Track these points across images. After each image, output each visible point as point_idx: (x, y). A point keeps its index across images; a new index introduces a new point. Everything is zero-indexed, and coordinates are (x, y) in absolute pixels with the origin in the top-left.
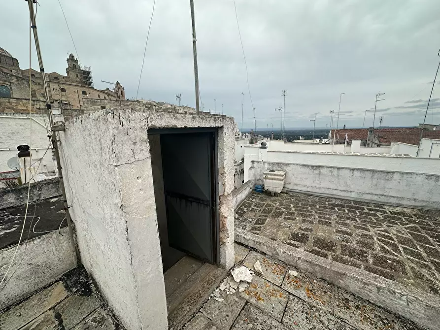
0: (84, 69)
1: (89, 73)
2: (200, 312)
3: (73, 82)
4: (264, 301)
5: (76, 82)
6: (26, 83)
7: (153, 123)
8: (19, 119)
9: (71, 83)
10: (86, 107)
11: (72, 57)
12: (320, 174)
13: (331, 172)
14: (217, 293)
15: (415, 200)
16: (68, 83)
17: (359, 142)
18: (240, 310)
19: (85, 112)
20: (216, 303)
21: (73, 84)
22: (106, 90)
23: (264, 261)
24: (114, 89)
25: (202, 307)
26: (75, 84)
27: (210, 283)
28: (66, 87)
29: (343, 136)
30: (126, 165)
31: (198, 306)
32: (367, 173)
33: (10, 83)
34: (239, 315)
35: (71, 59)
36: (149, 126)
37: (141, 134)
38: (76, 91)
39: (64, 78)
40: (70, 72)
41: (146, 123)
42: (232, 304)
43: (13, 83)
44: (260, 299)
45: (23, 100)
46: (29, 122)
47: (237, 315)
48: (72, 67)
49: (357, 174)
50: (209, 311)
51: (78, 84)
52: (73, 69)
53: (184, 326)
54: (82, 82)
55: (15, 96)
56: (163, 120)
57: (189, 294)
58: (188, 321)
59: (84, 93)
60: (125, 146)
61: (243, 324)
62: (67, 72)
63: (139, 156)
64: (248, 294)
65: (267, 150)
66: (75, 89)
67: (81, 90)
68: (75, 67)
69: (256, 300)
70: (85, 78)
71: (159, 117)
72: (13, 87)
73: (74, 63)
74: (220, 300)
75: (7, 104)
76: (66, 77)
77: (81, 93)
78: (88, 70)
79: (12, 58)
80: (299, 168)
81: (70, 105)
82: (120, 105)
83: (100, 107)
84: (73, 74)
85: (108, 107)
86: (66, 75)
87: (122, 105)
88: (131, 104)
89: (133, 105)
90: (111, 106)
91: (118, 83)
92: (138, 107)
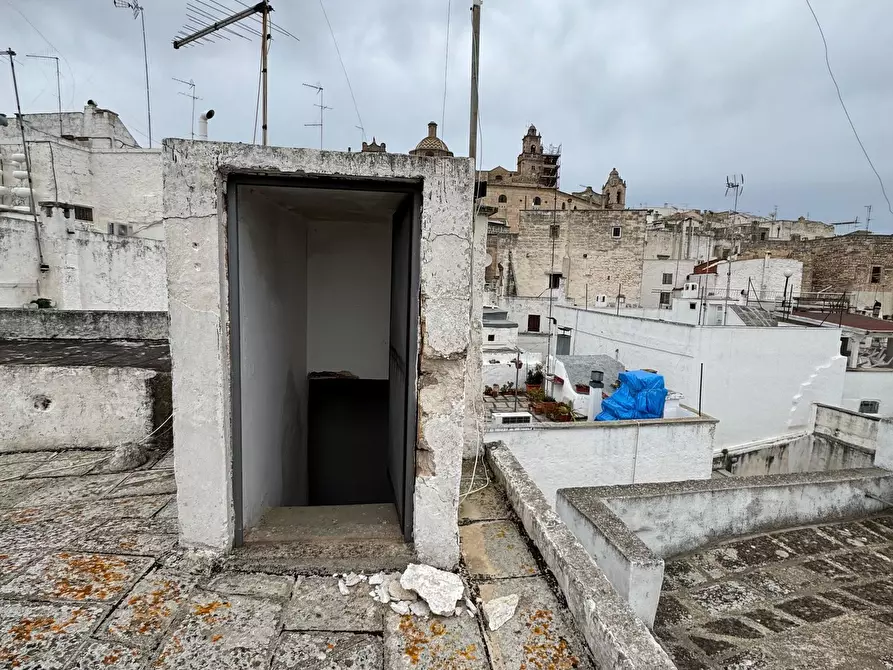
0: (549, 153)
1: (556, 157)
2: (296, 577)
3: (523, 182)
4: (413, 662)
5: (529, 180)
7: (227, 161)
9: (520, 185)
10: (522, 229)
11: (532, 130)
14: (353, 579)
16: (516, 184)
18: (348, 628)
19: (519, 238)
20: (332, 589)
21: (523, 185)
22: (583, 193)
23: (541, 615)
24: (604, 188)
25: (307, 576)
26: (527, 185)
27: (358, 553)
28: (508, 193)
30: (177, 220)
31: (301, 567)
34: (335, 632)
35: (532, 136)
36: (220, 165)
37: (201, 175)
38: (524, 199)
39: (510, 175)
40: (524, 163)
41: (215, 160)
42: (353, 611)
44: (411, 654)
47: (332, 629)
48: (528, 150)
50: (307, 587)
51: (531, 185)
52: (530, 154)
53: (254, 572)
54: (542, 180)
56: (249, 158)
57: (309, 541)
58: (266, 572)
59: (537, 201)
60: (179, 193)
61: (317, 644)
62: (519, 163)
63: (198, 211)
64: (401, 627)
66: (523, 194)
67: (533, 195)
68: (533, 149)
69: (403, 647)
70: (547, 170)
71: (242, 152)
73: (533, 143)
74: (344, 590)
76: (515, 174)
77: (532, 201)
78: (555, 153)
81: (504, 226)
82: (591, 221)
83: (547, 227)
84: (527, 166)
85: (564, 226)
86: (515, 169)
87: (594, 222)
88: (616, 218)
89: (622, 219)
90: (570, 225)
91: (614, 173)
92: (633, 224)
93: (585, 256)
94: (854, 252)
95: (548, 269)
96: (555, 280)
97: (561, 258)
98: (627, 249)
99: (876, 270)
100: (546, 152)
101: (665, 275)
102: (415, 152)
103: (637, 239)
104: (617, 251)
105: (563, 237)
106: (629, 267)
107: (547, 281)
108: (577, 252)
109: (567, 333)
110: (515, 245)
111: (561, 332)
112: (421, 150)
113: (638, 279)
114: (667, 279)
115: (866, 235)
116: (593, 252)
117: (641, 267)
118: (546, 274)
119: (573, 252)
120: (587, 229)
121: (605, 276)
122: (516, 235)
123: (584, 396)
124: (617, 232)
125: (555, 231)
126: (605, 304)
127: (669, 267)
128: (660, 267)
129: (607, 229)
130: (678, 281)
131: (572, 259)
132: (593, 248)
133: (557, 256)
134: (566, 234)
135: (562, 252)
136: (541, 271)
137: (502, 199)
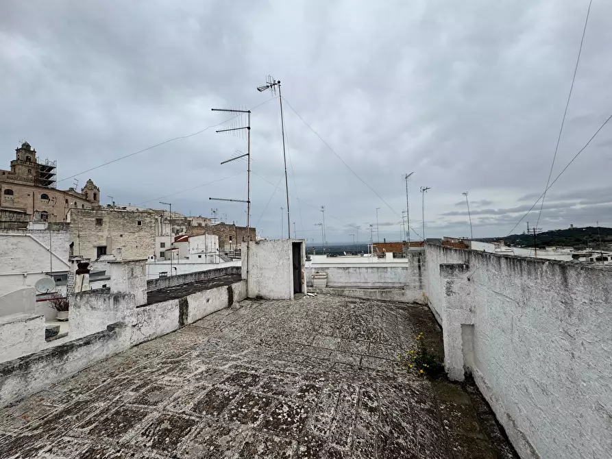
0: (44, 164)
1: (51, 168)
3: (20, 180)
5: (27, 180)
8: (13, 236)
10: (73, 220)
11: (26, 147)
12: (349, 272)
13: (355, 270)
15: (400, 283)
16: (11, 181)
17: (391, 254)
19: (71, 225)
21: (21, 183)
22: (69, 191)
24: (82, 190)
26: (24, 183)
28: (14, 188)
29: (381, 248)
32: (375, 269)
35: (25, 149)
38: (32, 195)
39: (5, 174)
40: (18, 166)
46: (27, 240)
48: (23, 159)
49: (370, 270)
51: (29, 184)
52: (25, 161)
54: (35, 180)
59: (44, 196)
62: (13, 166)
65: (311, 262)
66: (28, 191)
67: (39, 193)
68: (28, 159)
70: (43, 175)
73: (28, 155)
76: (9, 173)
77: (40, 196)
78: (49, 165)
80: (335, 269)
81: (25, 214)
82: (124, 217)
83: (94, 219)
84: (22, 169)
85: (106, 219)
86: (9, 169)
87: (126, 217)
88: (139, 216)
89: (142, 217)
90: (110, 219)
91: (90, 182)
92: (148, 220)
93: (121, 236)
94: (224, 231)
95: (96, 244)
96: (102, 250)
97: (105, 238)
98: (146, 231)
99: (230, 237)
100: (41, 162)
101: (161, 243)
103: (151, 227)
104: (140, 233)
105: (105, 226)
106: (147, 240)
107: (95, 251)
108: (116, 234)
110: (68, 230)
113: (153, 246)
114: (163, 245)
115: (223, 224)
116: (126, 234)
117: (154, 240)
118: (94, 247)
119: (113, 233)
120: (121, 221)
121: (134, 246)
122: (67, 224)
124: (139, 223)
125: (99, 222)
126: (153, 260)
127: (163, 240)
128: (159, 240)
129: (133, 222)
130: (168, 246)
131: (113, 238)
132: (126, 231)
133: (102, 236)
134: (108, 224)
135: (106, 234)
136: (91, 246)
137: (9, 192)
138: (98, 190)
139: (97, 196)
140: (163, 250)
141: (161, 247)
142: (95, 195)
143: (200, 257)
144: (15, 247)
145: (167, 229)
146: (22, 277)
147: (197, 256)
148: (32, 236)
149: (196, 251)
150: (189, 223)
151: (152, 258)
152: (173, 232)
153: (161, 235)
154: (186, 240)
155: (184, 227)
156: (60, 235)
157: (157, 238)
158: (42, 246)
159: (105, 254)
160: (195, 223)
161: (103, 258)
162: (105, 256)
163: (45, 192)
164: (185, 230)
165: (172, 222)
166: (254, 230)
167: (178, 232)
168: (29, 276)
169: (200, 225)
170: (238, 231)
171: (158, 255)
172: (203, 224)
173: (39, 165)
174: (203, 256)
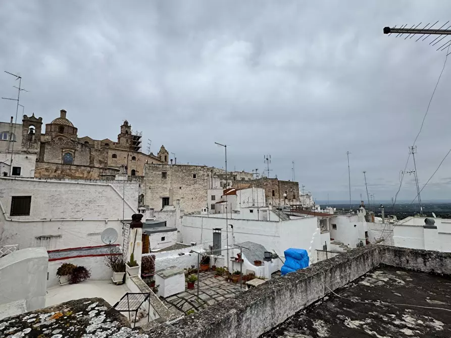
0: (135, 135)
1: (139, 137)
5: (126, 147)
6: (88, 150)
10: (147, 174)
11: (126, 123)
16: (118, 149)
19: (145, 178)
21: (122, 149)
24: (158, 154)
28: (118, 153)
33: (75, 150)
35: (126, 125)
38: (127, 157)
39: (114, 144)
40: (121, 138)
43: (77, 151)
45: (82, 167)
46: (109, 189)
48: (124, 132)
51: (127, 150)
52: (125, 134)
54: (131, 147)
55: (75, 163)
59: (134, 158)
62: (119, 138)
66: (125, 154)
67: (131, 156)
68: (127, 132)
70: (134, 143)
72: (77, 155)
73: (127, 129)
75: (68, 171)
76: (117, 143)
77: (131, 158)
78: (138, 135)
79: (74, 128)
82: (182, 170)
83: (160, 173)
84: (123, 140)
85: (169, 173)
86: (117, 141)
87: (184, 171)
88: (194, 169)
89: (196, 170)
90: (172, 172)
91: (163, 147)
92: (202, 172)
93: (180, 188)
94: (267, 185)
95: (162, 195)
96: (166, 201)
97: (168, 189)
98: (200, 184)
99: (273, 191)
100: (134, 134)
101: (212, 196)
102: (51, 125)
103: (204, 180)
104: (195, 185)
105: (169, 178)
106: (201, 193)
107: (161, 201)
108: (176, 186)
109: (220, 232)
110: (142, 182)
111: (214, 231)
112: (55, 124)
113: (206, 199)
114: (213, 198)
115: (266, 179)
116: (184, 186)
117: (207, 193)
118: (160, 197)
119: (174, 186)
120: (181, 174)
121: (190, 198)
122: (143, 177)
123: (260, 267)
124: (194, 176)
125: (164, 175)
126: (206, 212)
127: (214, 193)
128: (211, 193)
129: (190, 175)
130: (218, 199)
131: (174, 190)
132: (184, 184)
133: (166, 188)
134: (170, 177)
135: (168, 186)
136: (158, 196)
137: (114, 156)
138: (168, 153)
139: (167, 158)
140: (214, 202)
141: (212, 200)
142: (166, 157)
143: (251, 211)
144: (100, 195)
145: (217, 183)
146: (104, 222)
147: (248, 210)
148: (112, 186)
149: (246, 205)
150: (235, 177)
151: (205, 210)
152: (221, 186)
153: (212, 188)
154: (234, 193)
155: (230, 181)
156: (131, 185)
157: (209, 191)
158: (118, 195)
159: (168, 204)
160: (238, 178)
161: (167, 208)
162: (168, 206)
163: (135, 155)
164: (231, 184)
165: (220, 176)
166: (297, 184)
167: (225, 186)
168: (109, 223)
169: (243, 179)
170: (280, 185)
171: (210, 207)
172: (246, 179)
173: (132, 136)
174: (255, 210)
